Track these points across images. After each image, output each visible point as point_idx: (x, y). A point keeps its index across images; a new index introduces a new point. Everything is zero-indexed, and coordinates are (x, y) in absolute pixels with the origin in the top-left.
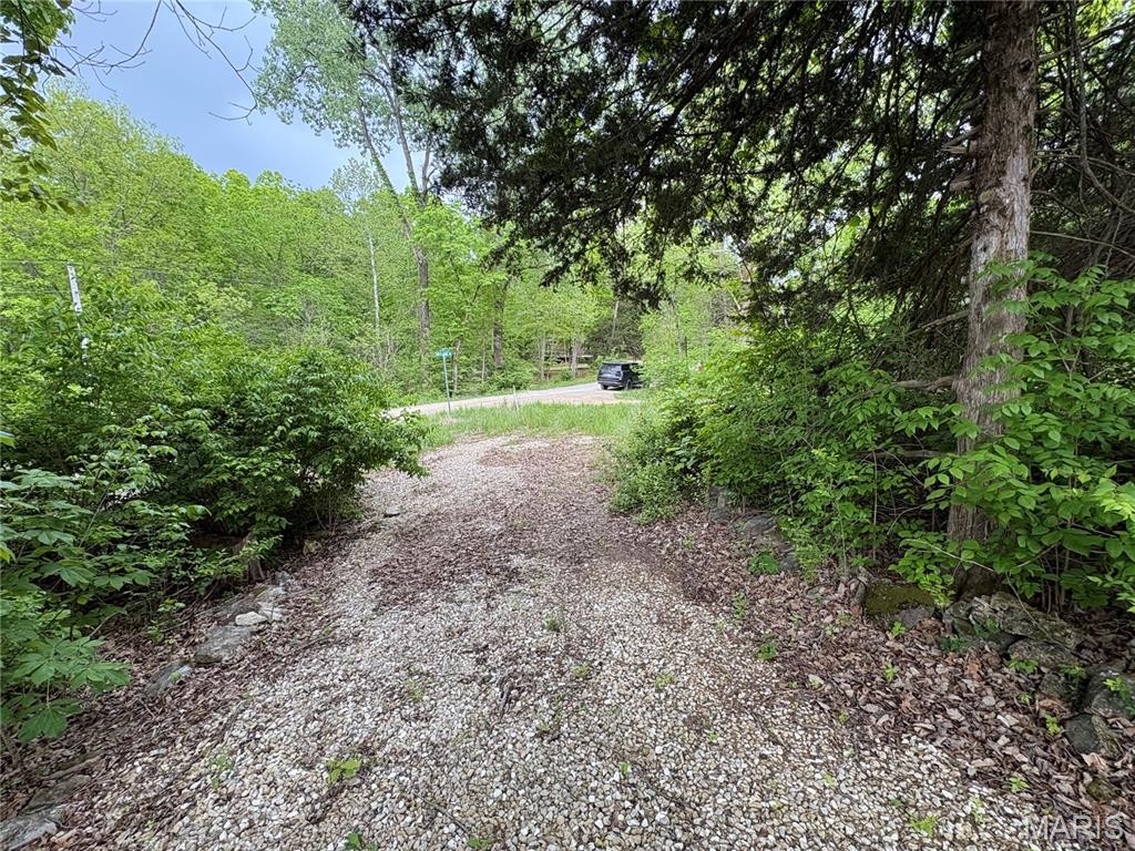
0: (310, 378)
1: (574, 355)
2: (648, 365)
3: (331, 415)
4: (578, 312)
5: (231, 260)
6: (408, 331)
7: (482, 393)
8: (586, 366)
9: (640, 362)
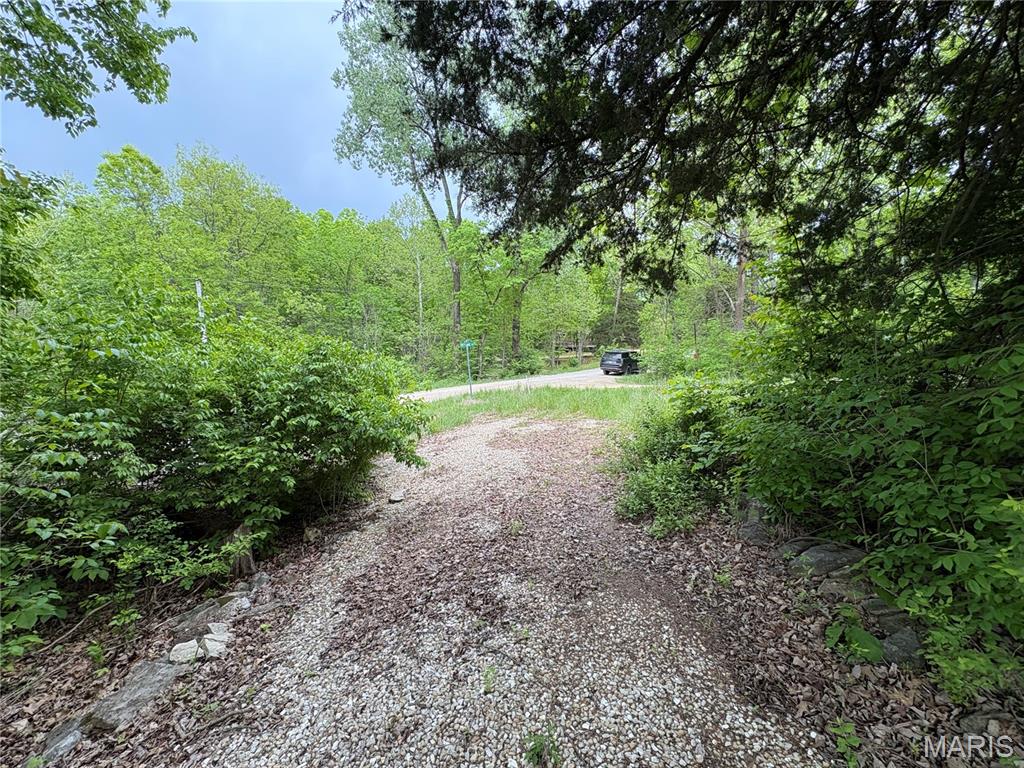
0: (311, 367)
1: (580, 345)
2: (645, 353)
3: (331, 403)
4: (583, 308)
5: (315, 276)
6: (445, 328)
7: (502, 377)
8: (590, 354)
9: (638, 351)
